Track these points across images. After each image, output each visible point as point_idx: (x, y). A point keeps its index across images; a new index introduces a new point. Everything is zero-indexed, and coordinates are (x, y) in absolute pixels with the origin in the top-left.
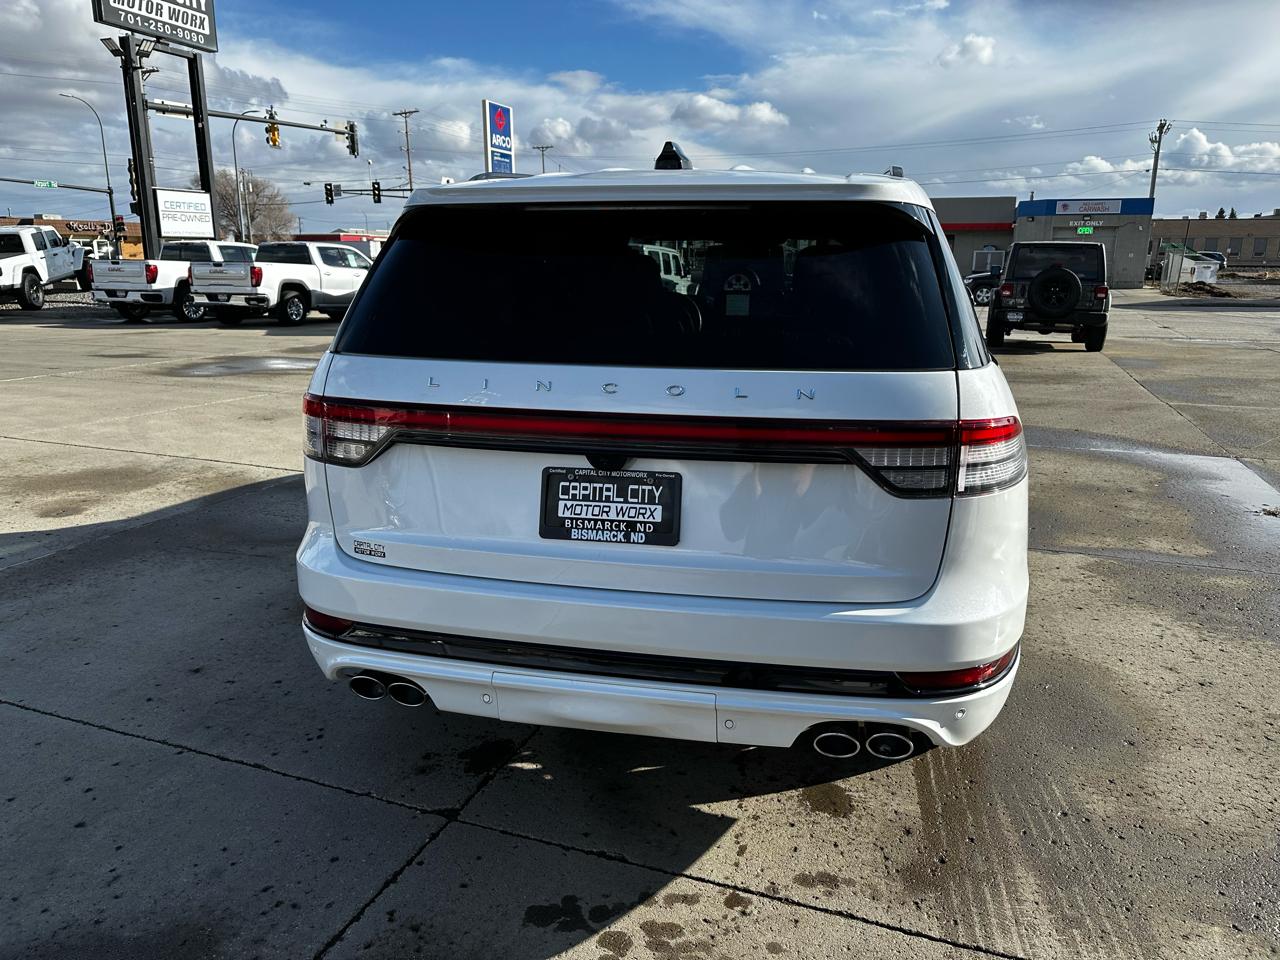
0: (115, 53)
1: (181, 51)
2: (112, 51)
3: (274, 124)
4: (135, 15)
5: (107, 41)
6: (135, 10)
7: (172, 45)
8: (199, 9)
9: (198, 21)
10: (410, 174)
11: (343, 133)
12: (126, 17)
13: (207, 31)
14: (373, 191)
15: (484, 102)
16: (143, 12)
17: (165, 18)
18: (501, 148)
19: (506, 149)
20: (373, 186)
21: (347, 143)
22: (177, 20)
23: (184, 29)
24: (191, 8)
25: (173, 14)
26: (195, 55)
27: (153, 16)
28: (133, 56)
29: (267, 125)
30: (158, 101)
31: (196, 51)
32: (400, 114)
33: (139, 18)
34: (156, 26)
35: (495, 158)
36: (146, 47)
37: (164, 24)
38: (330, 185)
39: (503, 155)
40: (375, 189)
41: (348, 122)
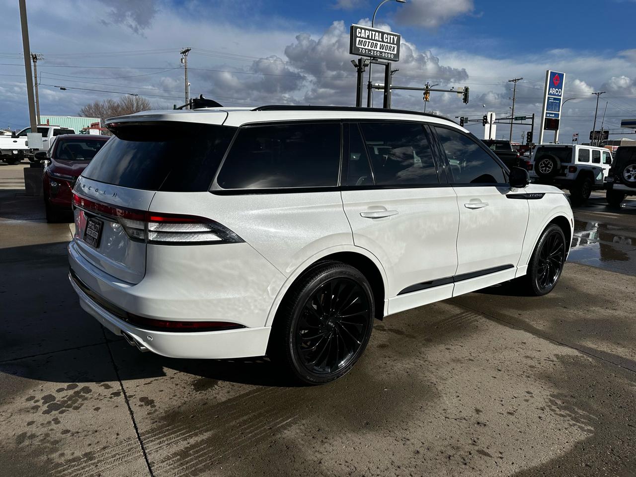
0: (356, 66)
1: (383, 62)
2: (355, 65)
3: (427, 91)
4: (366, 49)
5: (353, 61)
6: (366, 47)
7: (379, 60)
8: (393, 43)
9: (392, 49)
10: (513, 111)
11: (461, 93)
12: (362, 50)
13: (395, 52)
14: (483, 120)
15: (548, 71)
16: (369, 48)
17: (378, 49)
18: (554, 95)
19: (558, 95)
20: (484, 118)
21: (463, 97)
22: (383, 49)
23: (385, 53)
24: (390, 43)
25: (382, 47)
26: (388, 63)
27: (373, 49)
28: (362, 66)
29: (424, 91)
30: (377, 84)
31: (389, 61)
32: (513, 81)
33: (367, 50)
34: (374, 53)
35: (550, 101)
36: (367, 62)
37: (377, 51)
38: (463, 118)
39: (555, 99)
40: (484, 119)
41: (465, 87)
